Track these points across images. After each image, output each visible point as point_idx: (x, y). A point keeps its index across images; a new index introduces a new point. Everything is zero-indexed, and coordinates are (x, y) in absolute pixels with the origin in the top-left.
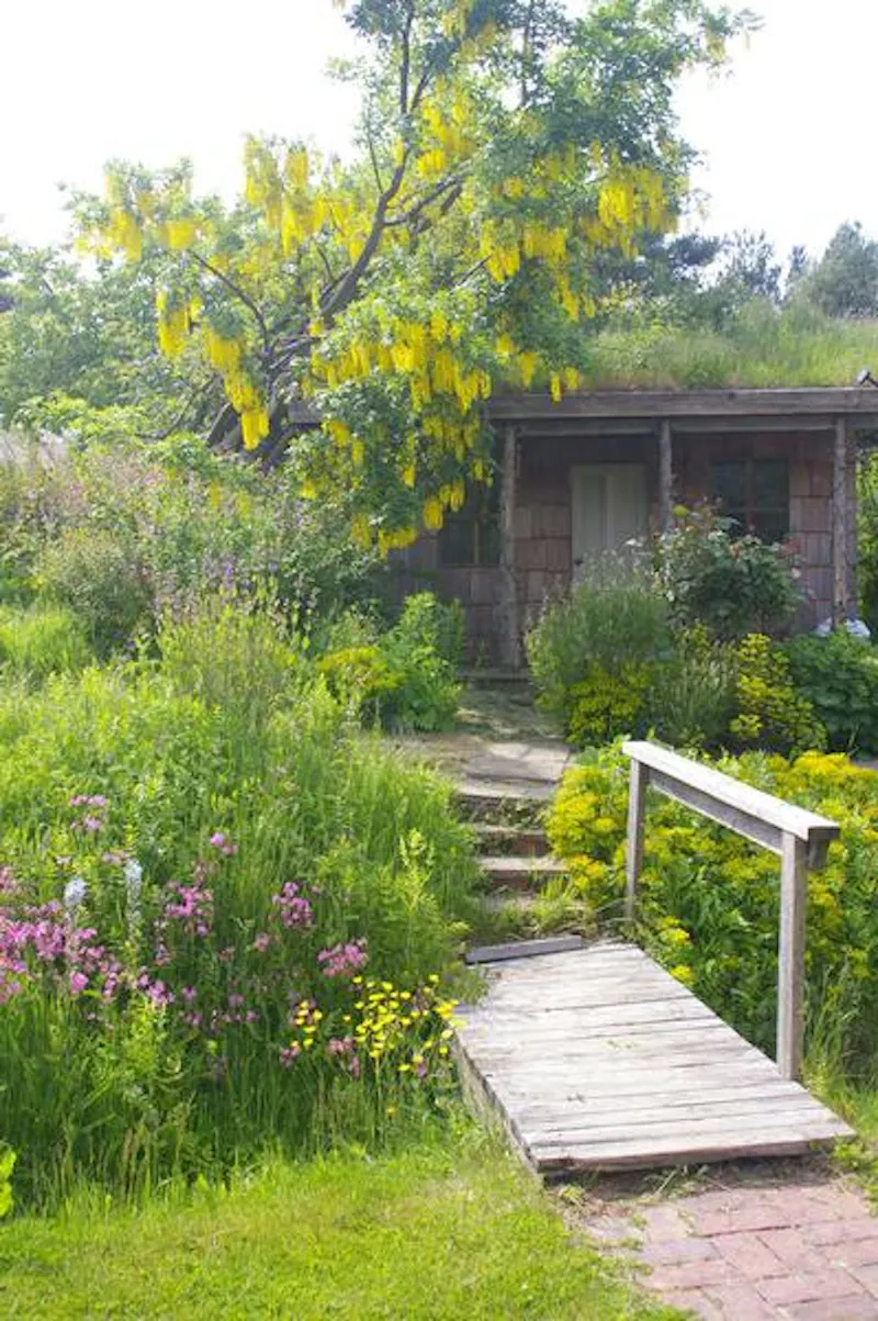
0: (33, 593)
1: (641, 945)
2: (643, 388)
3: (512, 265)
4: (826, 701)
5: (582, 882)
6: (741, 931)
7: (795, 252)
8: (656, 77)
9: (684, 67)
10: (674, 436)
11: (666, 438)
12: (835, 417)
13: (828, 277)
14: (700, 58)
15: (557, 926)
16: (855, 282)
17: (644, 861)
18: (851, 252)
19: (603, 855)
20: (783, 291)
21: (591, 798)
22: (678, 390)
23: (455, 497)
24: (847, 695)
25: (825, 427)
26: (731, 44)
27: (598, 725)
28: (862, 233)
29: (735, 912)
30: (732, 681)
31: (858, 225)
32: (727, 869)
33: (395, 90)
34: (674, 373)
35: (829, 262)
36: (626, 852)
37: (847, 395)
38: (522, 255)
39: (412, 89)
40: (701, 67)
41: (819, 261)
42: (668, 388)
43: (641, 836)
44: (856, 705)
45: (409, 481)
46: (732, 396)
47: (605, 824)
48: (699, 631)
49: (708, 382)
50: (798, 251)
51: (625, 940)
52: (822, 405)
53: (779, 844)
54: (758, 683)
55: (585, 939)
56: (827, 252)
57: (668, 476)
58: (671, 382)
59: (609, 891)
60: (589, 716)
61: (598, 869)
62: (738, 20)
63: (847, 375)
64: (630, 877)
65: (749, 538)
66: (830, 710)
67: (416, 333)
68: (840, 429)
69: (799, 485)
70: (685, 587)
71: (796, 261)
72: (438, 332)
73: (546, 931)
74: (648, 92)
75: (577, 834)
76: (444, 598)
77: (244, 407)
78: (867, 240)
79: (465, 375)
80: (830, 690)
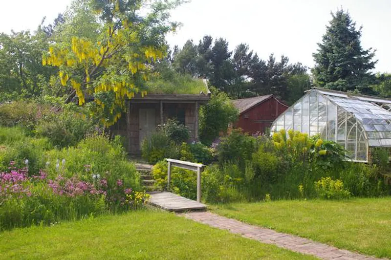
0: (35, 134)
1: (171, 192)
2: (157, 94)
3: (135, 71)
4: (196, 155)
5: (160, 182)
6: (187, 189)
7: (175, 47)
8: (162, 33)
9: (168, 32)
10: (163, 103)
11: (161, 104)
12: (196, 101)
13: (184, 54)
14: (171, 30)
15: (156, 190)
16: (191, 56)
17: (171, 178)
18: (190, 48)
19: (163, 178)
20: (172, 57)
21: (160, 169)
22: (164, 94)
23: (119, 116)
24: (200, 155)
25: (194, 102)
26: (177, 29)
27: (155, 159)
28: (193, 43)
29: (186, 186)
30: (180, 151)
31: (192, 40)
32: (185, 179)
33: (108, 31)
34: (164, 91)
35: (184, 50)
36: (168, 177)
37: (198, 96)
38: (137, 69)
39: (112, 31)
40: (171, 32)
41: (182, 49)
42: (162, 94)
43: (170, 175)
44: (202, 156)
45: (112, 112)
46: (175, 96)
47: (163, 173)
48: (173, 142)
49: (170, 93)
50: (176, 47)
51: (168, 191)
52: (193, 98)
53: (197, 169)
54: (185, 151)
55: (162, 191)
56: (184, 47)
57: (162, 112)
58: (162, 92)
59: (165, 184)
60: (153, 158)
61: (162, 180)
62: (179, 24)
63: (198, 93)
64: (168, 181)
65: (181, 125)
66: (197, 157)
67: (119, 85)
68: (197, 103)
69: (187, 114)
70: (170, 134)
71: (175, 50)
72: (124, 84)
73: (154, 190)
74: (160, 36)
75: (158, 175)
76: (122, 136)
77: (80, 97)
78: (194, 45)
79: (129, 93)
80: (197, 153)
